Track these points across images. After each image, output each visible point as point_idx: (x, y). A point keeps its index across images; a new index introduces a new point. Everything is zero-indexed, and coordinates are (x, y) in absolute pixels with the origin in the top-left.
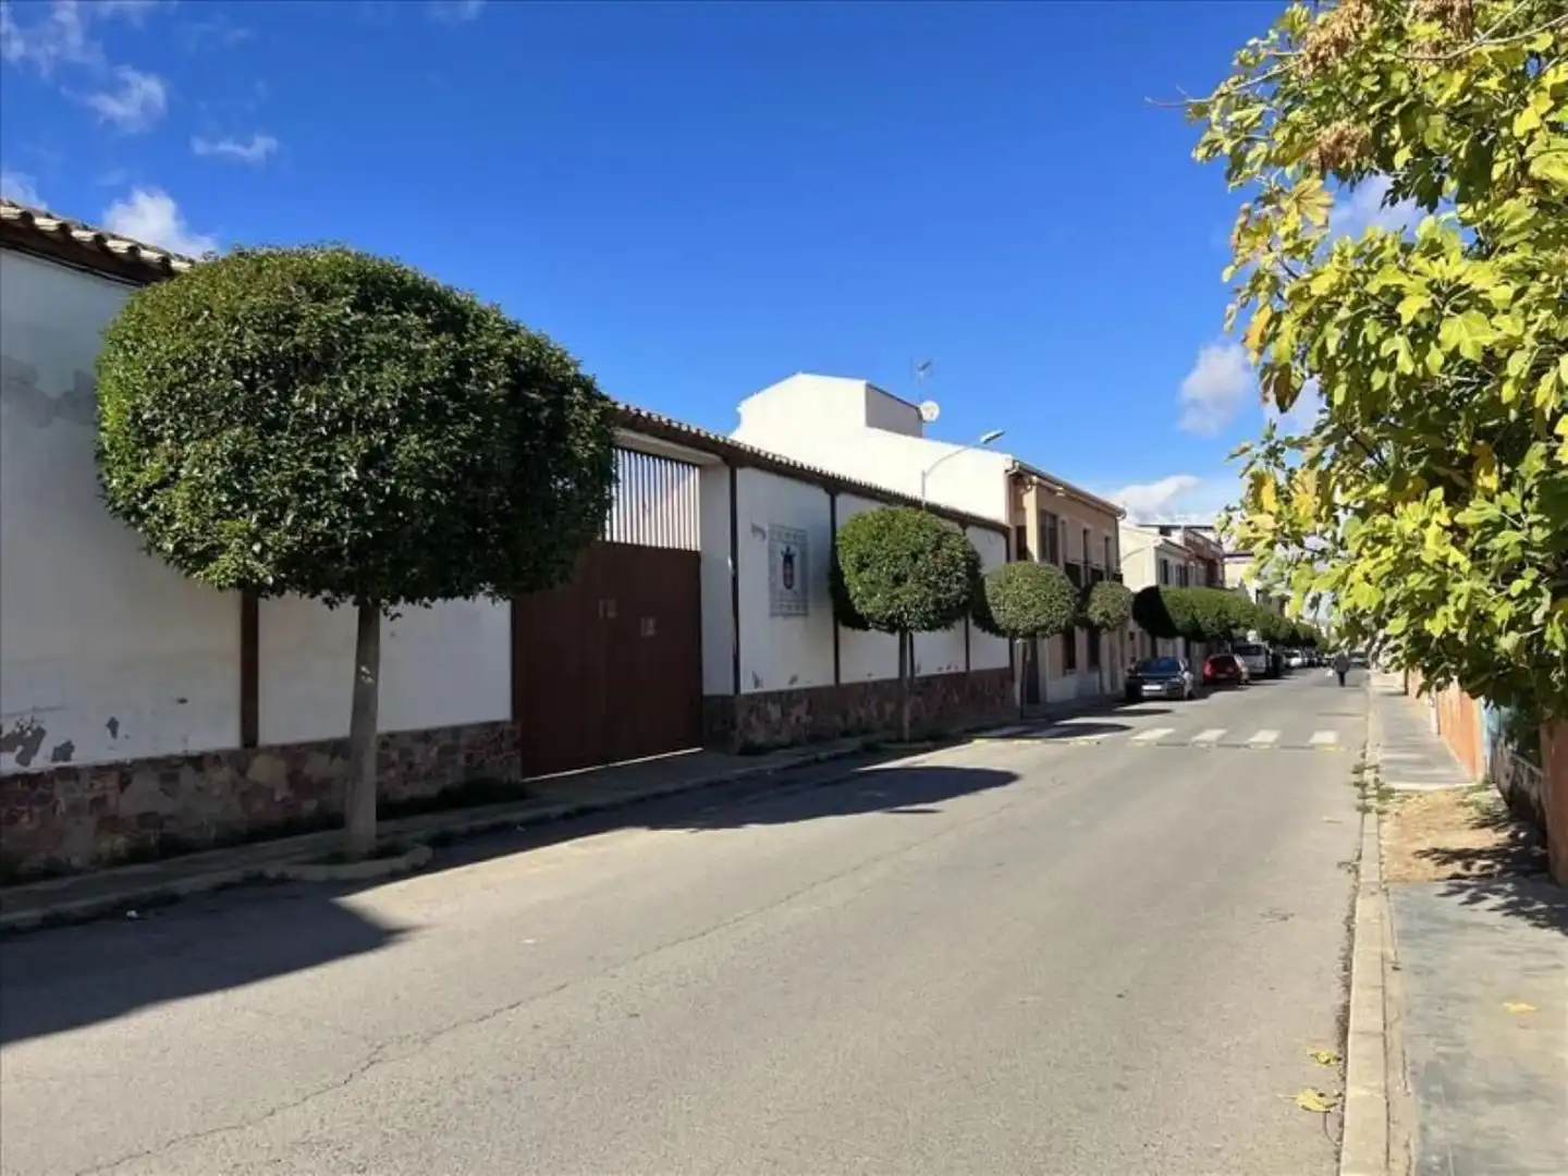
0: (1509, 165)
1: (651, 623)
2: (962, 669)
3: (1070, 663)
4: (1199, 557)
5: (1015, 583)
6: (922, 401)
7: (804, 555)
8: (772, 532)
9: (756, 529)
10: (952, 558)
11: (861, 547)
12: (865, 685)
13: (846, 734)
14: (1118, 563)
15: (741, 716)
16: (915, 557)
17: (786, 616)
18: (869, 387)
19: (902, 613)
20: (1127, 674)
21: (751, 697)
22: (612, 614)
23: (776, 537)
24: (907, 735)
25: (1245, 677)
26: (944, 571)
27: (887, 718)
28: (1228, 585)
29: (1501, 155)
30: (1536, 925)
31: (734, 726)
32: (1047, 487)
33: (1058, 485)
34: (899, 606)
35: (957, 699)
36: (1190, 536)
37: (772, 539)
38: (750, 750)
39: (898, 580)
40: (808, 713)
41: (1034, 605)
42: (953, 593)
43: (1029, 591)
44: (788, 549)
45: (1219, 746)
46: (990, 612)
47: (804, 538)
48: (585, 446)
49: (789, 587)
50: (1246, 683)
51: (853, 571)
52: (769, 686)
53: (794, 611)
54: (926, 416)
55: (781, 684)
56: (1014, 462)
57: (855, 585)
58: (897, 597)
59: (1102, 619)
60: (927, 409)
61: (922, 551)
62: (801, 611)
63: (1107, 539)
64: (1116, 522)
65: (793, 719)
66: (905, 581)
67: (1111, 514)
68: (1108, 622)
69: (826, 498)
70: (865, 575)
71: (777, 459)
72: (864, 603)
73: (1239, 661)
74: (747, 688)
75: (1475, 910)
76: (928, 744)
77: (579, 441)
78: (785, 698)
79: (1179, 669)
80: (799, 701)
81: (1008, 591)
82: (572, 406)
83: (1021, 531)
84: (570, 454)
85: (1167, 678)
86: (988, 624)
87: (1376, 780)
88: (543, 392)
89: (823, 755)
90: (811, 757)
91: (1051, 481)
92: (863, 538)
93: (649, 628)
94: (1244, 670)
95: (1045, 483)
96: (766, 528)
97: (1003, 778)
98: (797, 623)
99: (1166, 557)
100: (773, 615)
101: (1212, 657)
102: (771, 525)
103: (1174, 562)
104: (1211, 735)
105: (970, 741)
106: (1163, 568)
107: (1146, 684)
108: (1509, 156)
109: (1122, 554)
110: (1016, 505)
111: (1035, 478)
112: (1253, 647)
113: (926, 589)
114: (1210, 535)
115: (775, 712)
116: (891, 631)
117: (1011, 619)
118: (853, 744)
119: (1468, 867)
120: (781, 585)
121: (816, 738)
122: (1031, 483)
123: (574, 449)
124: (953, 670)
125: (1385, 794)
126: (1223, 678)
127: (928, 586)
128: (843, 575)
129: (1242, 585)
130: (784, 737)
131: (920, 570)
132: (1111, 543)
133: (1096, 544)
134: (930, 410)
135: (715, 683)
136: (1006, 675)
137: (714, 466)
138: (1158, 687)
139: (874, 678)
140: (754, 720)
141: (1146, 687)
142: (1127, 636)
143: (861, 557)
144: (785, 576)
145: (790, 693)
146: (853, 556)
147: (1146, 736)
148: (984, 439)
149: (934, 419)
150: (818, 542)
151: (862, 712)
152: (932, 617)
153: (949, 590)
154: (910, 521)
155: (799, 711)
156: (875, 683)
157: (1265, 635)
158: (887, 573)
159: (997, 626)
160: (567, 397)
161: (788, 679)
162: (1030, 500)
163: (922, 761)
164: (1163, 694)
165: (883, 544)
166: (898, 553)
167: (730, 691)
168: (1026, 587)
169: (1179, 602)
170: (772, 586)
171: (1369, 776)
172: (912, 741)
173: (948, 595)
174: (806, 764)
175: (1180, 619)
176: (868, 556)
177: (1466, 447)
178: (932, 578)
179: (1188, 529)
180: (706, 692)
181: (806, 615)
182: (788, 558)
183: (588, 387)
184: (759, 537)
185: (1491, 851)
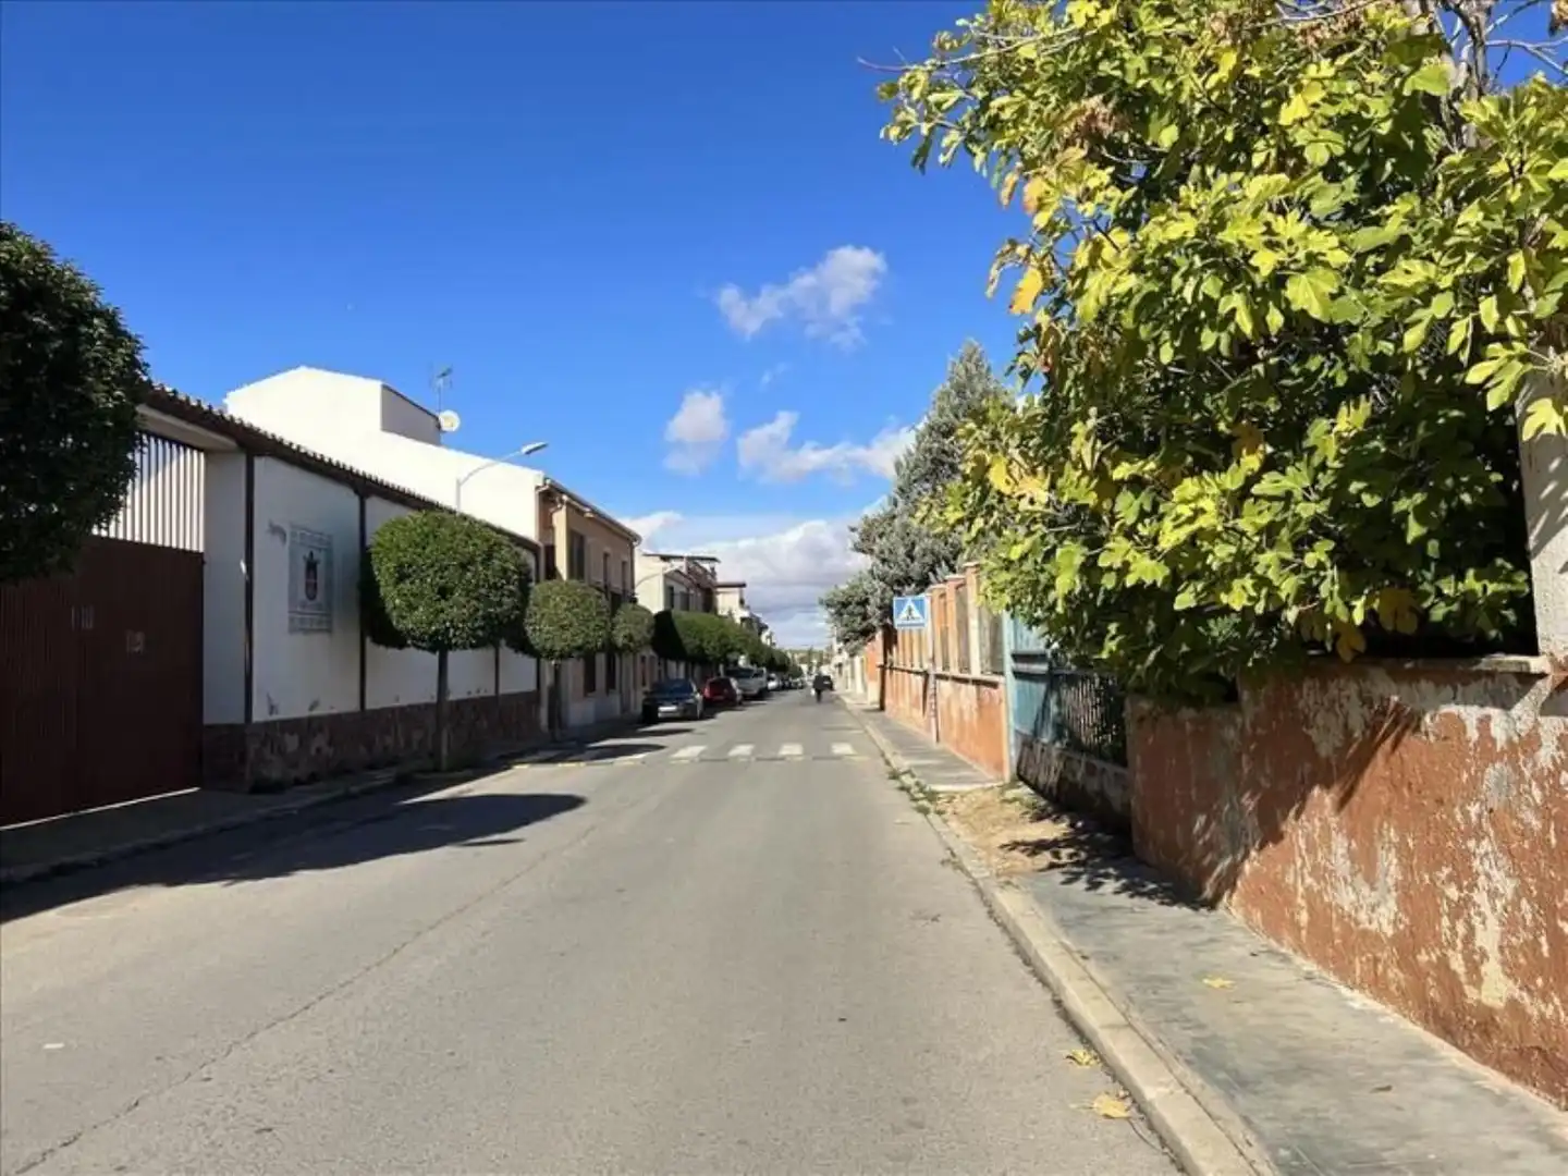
0: (1269, 154)
1: (140, 637)
2: (491, 693)
3: (590, 686)
4: (698, 586)
5: (552, 603)
6: (440, 411)
7: (329, 563)
8: (293, 535)
9: (276, 530)
10: (505, 570)
11: (401, 554)
12: (392, 710)
13: (372, 767)
14: (633, 587)
15: (253, 746)
16: (464, 567)
17: (306, 631)
18: (385, 387)
19: (447, 629)
20: (644, 697)
21: (267, 725)
22: (88, 625)
23: (298, 540)
24: (444, 764)
25: (739, 698)
26: (495, 584)
27: (415, 746)
28: (720, 613)
29: (1260, 144)
30: (1162, 903)
31: (243, 758)
32: (576, 509)
33: (586, 506)
34: (444, 622)
35: (485, 724)
36: (692, 566)
37: (292, 542)
38: (262, 787)
39: (444, 592)
40: (330, 743)
41: (571, 625)
42: (505, 607)
43: (566, 610)
44: (311, 554)
45: (758, 759)
46: (525, 632)
47: (329, 544)
48: (109, 393)
49: (312, 597)
50: (740, 704)
51: (392, 581)
52: (286, 712)
53: (315, 627)
54: (445, 426)
55: (301, 711)
56: (545, 479)
57: (392, 597)
58: (442, 611)
59: (626, 641)
60: (446, 418)
61: (472, 561)
62: (324, 627)
63: (624, 563)
64: (632, 548)
65: (313, 752)
66: (452, 594)
67: (629, 539)
68: (632, 644)
69: (355, 500)
70: (406, 586)
71: (302, 451)
72: (404, 618)
73: (734, 683)
74: (260, 714)
75: (1102, 895)
76: (468, 772)
77: (102, 387)
78: (305, 728)
79: (691, 690)
80: (321, 730)
81: (545, 610)
82: (91, 340)
83: (551, 550)
84: (86, 401)
85: (681, 699)
86: (523, 646)
87: (917, 784)
88: (51, 318)
89: (354, 789)
90: (340, 792)
91: (579, 502)
92: (403, 545)
93: (137, 642)
94: (738, 691)
95: (574, 503)
96: (288, 530)
97: (570, 803)
98: (319, 641)
99: (672, 583)
100: (292, 630)
101: (711, 680)
102: (293, 526)
103: (679, 589)
104: (743, 750)
105: (508, 768)
106: (670, 593)
107: (662, 705)
108: (1268, 146)
109: (637, 578)
110: (546, 524)
111: (565, 498)
112: (742, 670)
113: (474, 602)
114: (707, 566)
115: (292, 742)
116: (432, 650)
117: (546, 640)
118: (383, 777)
119: (1057, 855)
120: (302, 596)
121: (341, 771)
122: (562, 501)
123: (94, 396)
124: (482, 694)
125: (932, 796)
126: (722, 700)
127: (477, 599)
128: (377, 587)
129: (730, 614)
130: (302, 771)
131: (469, 582)
132: (628, 567)
133: (614, 568)
134: (450, 420)
135: (219, 709)
136: (532, 699)
137: (225, 452)
138: (673, 708)
139: (404, 702)
140: (267, 752)
141: (662, 709)
142: (639, 660)
143: (401, 566)
144: (307, 585)
145: (310, 720)
146: (392, 565)
147: (683, 753)
148: (525, 449)
149: (454, 429)
150: (347, 547)
151: (389, 740)
152: (480, 633)
153: (500, 604)
154: (458, 528)
155: (320, 741)
156: (402, 709)
157: (753, 660)
158: (431, 585)
159: (532, 646)
160: (84, 329)
161: (308, 706)
162: (560, 519)
163: (470, 790)
164: (678, 715)
165: (427, 551)
166: (445, 563)
167: (239, 718)
168: (565, 605)
169: (689, 626)
170: (292, 599)
171: (907, 780)
172: (451, 770)
173: (499, 610)
174: (336, 800)
175: (689, 642)
176: (410, 566)
177: (1228, 427)
178: (483, 591)
179: (691, 559)
180: (208, 720)
181: (329, 631)
182: (311, 566)
183: (111, 320)
184: (277, 538)
185: (1064, 840)
